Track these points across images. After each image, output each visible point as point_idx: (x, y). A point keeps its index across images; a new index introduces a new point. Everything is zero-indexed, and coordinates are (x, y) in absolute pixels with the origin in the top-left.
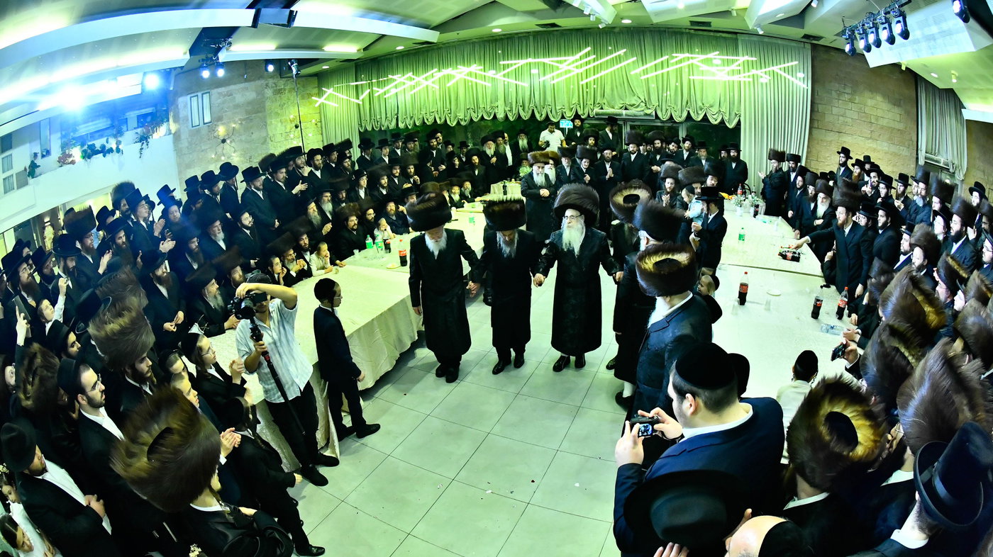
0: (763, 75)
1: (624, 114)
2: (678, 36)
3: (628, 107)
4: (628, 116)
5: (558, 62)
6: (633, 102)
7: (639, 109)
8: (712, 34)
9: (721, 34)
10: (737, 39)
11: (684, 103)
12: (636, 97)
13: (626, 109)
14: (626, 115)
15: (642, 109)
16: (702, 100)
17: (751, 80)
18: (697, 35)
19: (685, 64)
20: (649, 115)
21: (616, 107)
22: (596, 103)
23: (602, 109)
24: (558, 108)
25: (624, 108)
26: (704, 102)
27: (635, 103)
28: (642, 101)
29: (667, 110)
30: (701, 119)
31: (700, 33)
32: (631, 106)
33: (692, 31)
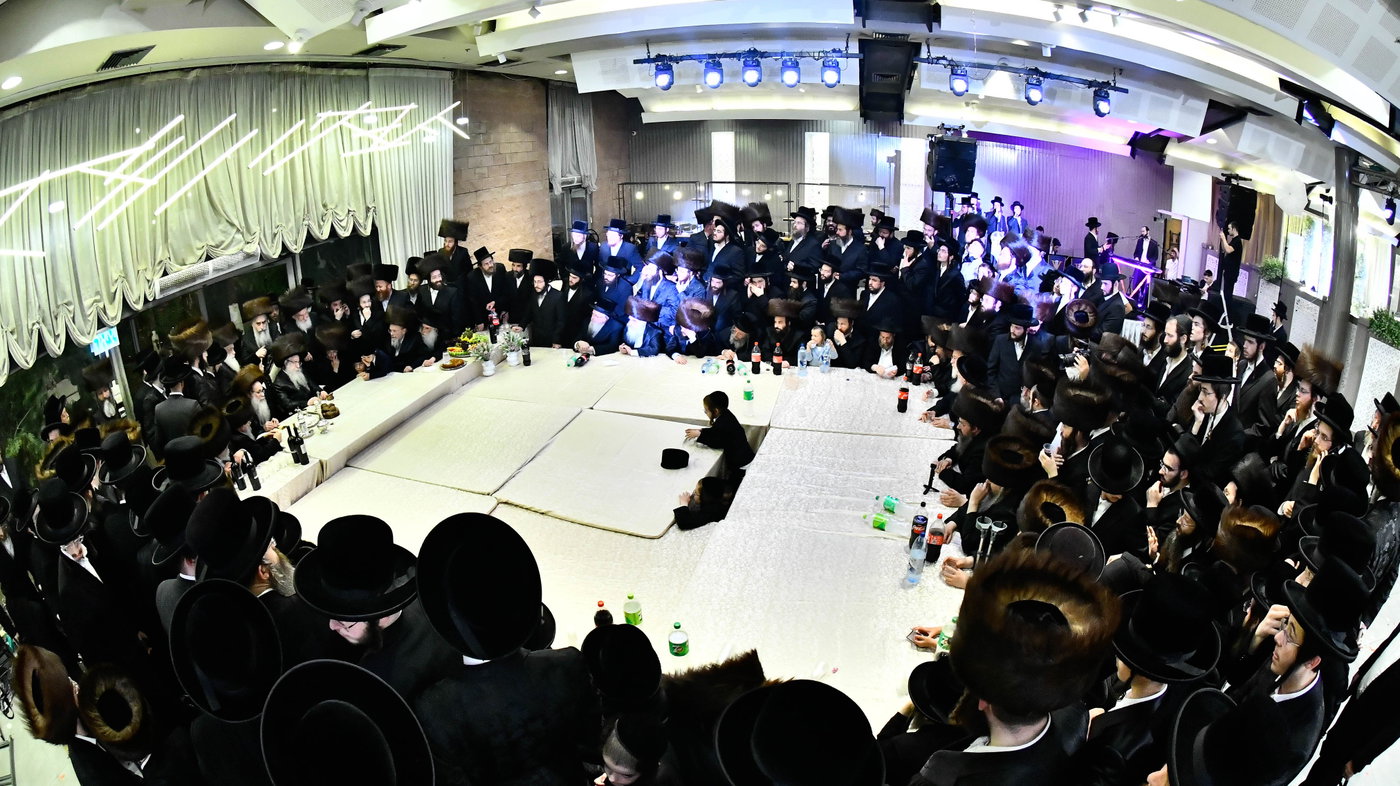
0: (429, 130)
2: (289, 81)
3: (210, 253)
4: (219, 269)
6: (221, 237)
7: (232, 250)
8: (334, 72)
9: (346, 71)
10: (367, 77)
11: (300, 214)
12: (224, 226)
13: (208, 258)
14: (213, 271)
15: (240, 246)
16: (323, 198)
17: (410, 142)
18: (316, 76)
19: (329, 131)
20: (249, 256)
21: (193, 260)
22: (157, 261)
23: (165, 273)
24: (86, 304)
25: (206, 256)
26: (327, 201)
27: (223, 239)
28: (238, 230)
29: (275, 235)
30: (325, 235)
31: (319, 71)
32: (217, 247)
33: (308, 70)
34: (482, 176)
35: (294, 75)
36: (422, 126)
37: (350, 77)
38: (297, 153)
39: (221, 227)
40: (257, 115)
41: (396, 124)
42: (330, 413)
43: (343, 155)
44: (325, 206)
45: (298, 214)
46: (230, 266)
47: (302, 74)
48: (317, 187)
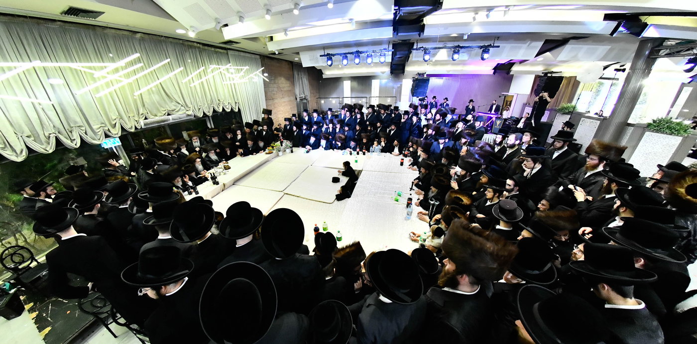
0: (254, 77)
1: (171, 119)
2: (193, 49)
3: (169, 113)
4: (175, 119)
5: (90, 68)
6: (173, 107)
7: (180, 113)
8: (213, 49)
9: (218, 49)
10: (227, 54)
11: (209, 102)
12: (174, 103)
13: (169, 115)
14: (173, 119)
15: (185, 111)
16: (218, 97)
17: (248, 81)
18: (204, 49)
19: (216, 73)
20: (188, 115)
21: (159, 114)
22: (140, 114)
23: (146, 118)
24: (95, 127)
25: (167, 114)
26: (220, 98)
27: (175, 108)
28: (182, 106)
29: (200, 109)
30: (221, 110)
31: (206, 48)
32: (173, 111)
33: (201, 46)
34: (274, 94)
35: (195, 47)
36: (252, 75)
37: (220, 52)
38: (204, 79)
39: (173, 104)
40: (181, 60)
41: (242, 73)
42: (227, 168)
43: (223, 83)
44: (219, 100)
45: (208, 102)
46: (180, 118)
47: (199, 48)
48: (215, 94)
